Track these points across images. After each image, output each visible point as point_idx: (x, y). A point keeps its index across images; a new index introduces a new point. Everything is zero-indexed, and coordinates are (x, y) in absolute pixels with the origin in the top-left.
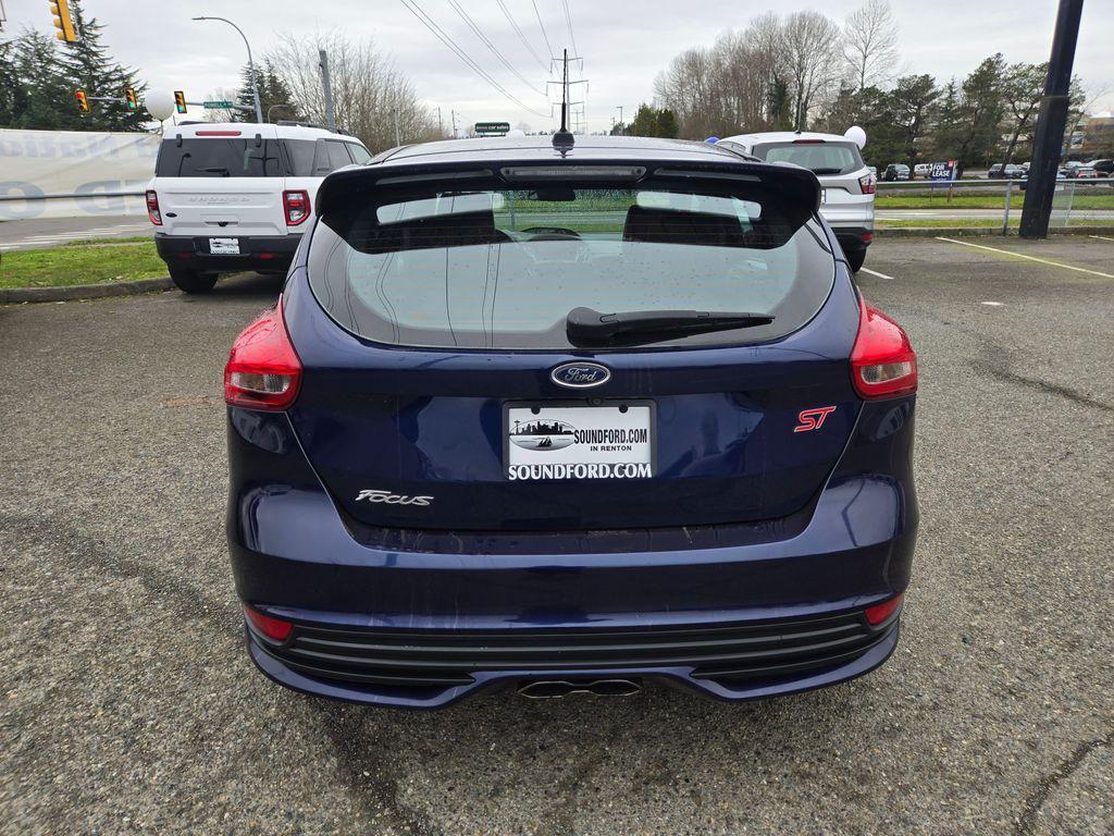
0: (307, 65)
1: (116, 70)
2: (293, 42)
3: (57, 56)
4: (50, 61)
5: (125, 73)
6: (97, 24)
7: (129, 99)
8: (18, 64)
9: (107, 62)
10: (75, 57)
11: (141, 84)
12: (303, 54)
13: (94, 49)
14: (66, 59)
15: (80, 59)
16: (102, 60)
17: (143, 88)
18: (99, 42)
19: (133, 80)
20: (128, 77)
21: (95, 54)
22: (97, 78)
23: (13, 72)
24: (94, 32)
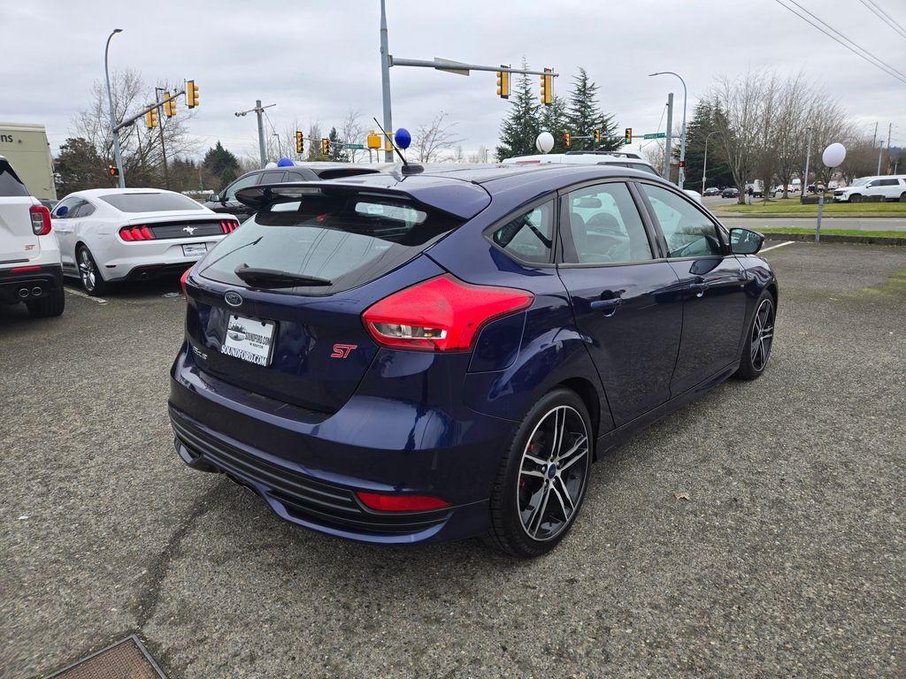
0: (734, 98)
1: (600, 117)
2: (726, 82)
3: (566, 111)
4: (561, 114)
5: (605, 118)
6: (595, 86)
7: (595, 136)
8: (542, 118)
9: (596, 112)
10: (576, 110)
11: (614, 125)
12: (732, 90)
13: (589, 104)
14: (571, 112)
15: (579, 111)
16: (593, 111)
17: (614, 128)
18: (593, 99)
19: (609, 122)
20: (607, 121)
21: (589, 107)
22: (587, 123)
23: (538, 124)
24: (592, 92)
